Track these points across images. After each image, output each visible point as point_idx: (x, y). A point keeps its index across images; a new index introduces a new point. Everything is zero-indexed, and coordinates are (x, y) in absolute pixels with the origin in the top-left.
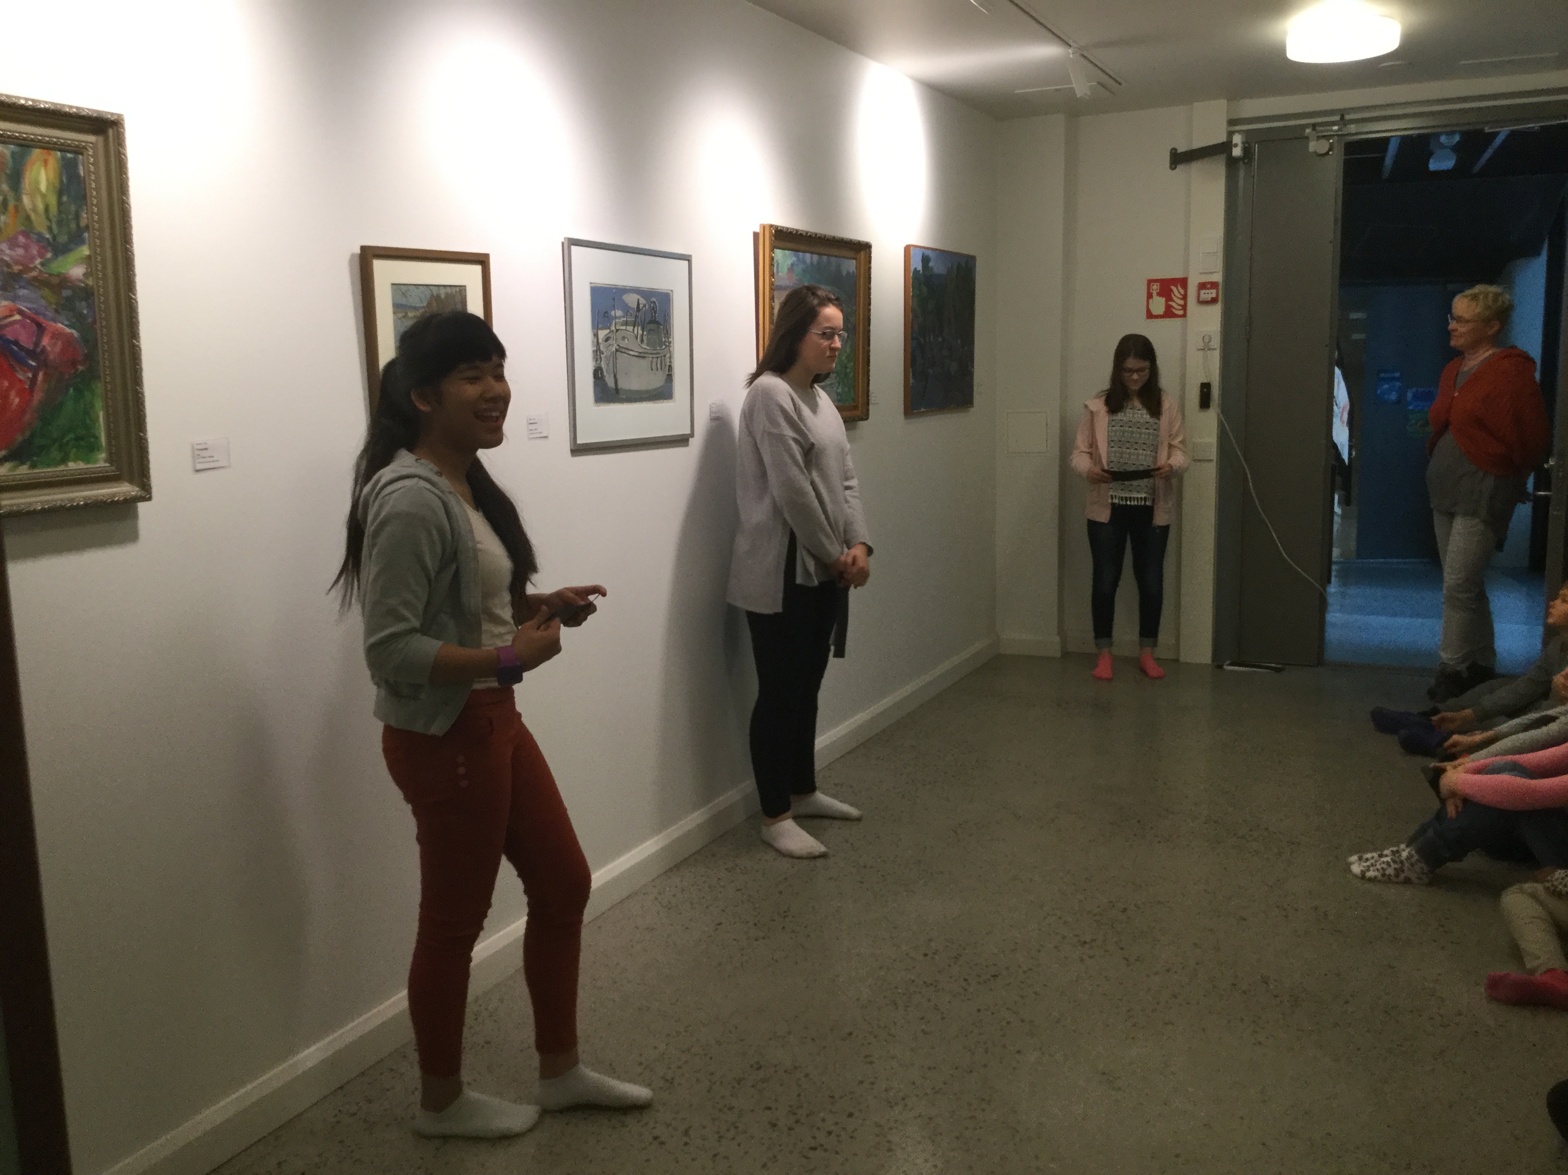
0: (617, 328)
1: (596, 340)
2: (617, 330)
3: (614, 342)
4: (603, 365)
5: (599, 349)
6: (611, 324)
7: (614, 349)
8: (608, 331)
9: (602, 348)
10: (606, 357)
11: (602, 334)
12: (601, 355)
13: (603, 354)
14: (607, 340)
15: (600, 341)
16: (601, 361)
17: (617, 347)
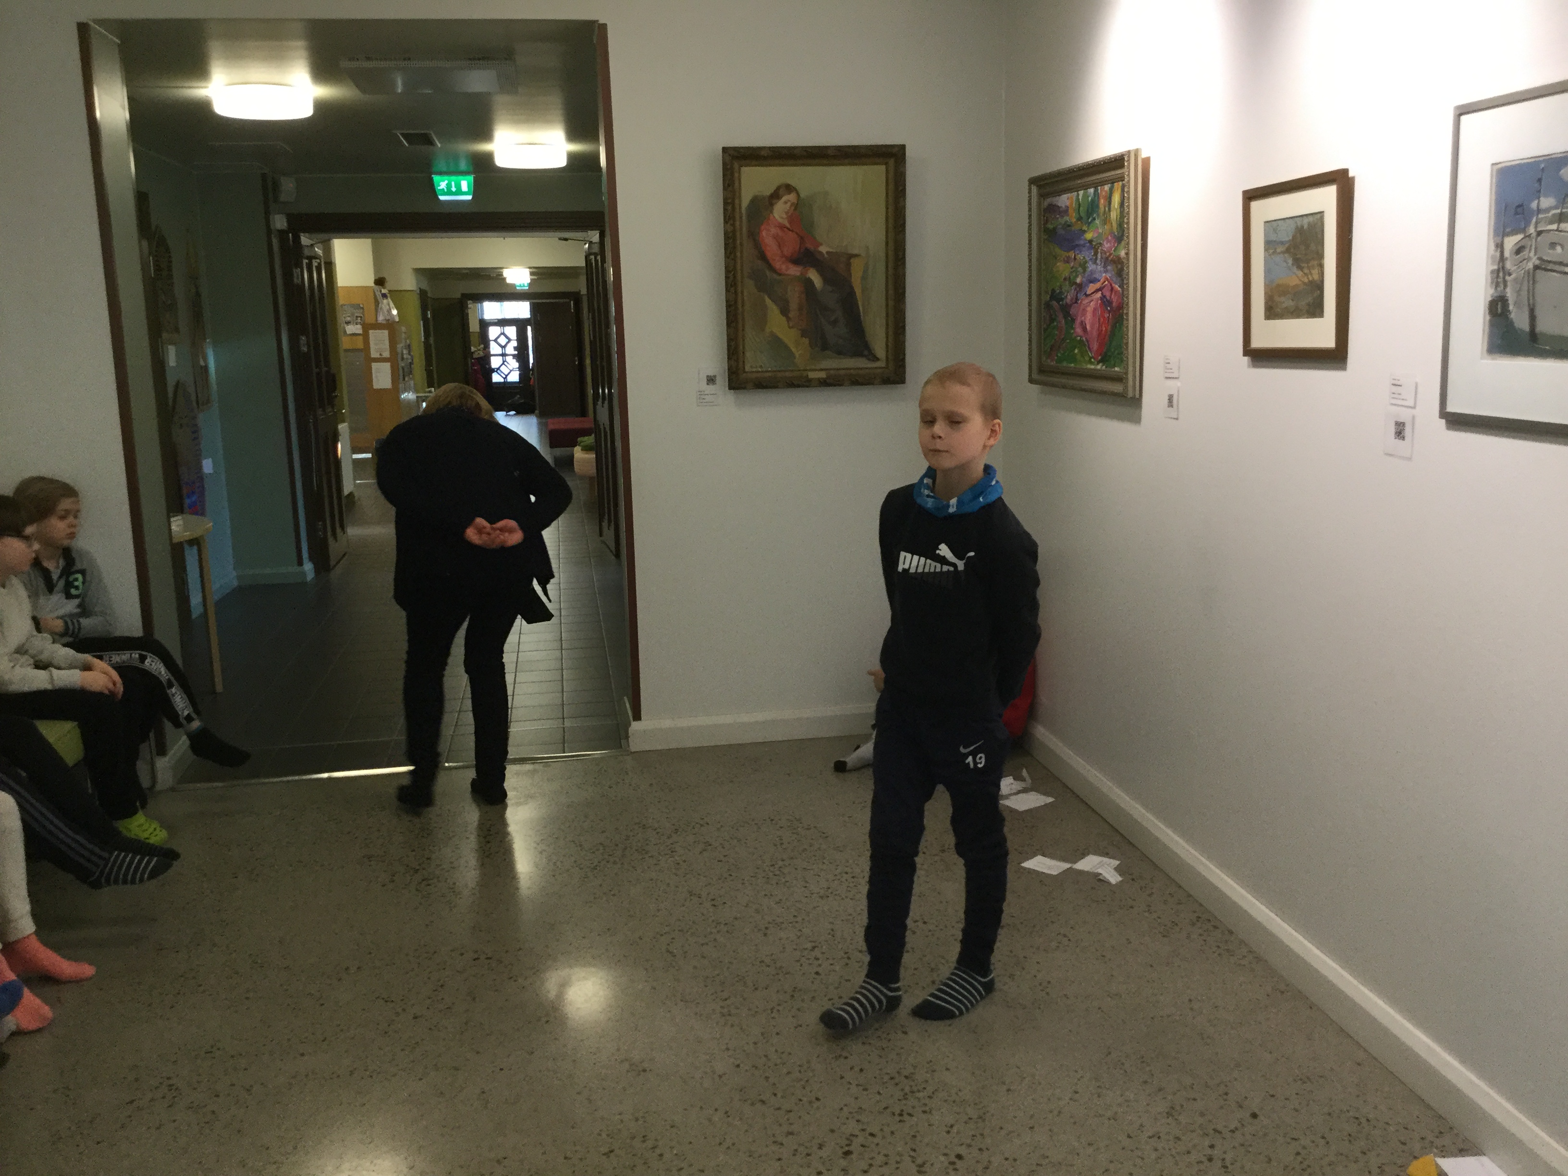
0: (1539, 229)
1: (1498, 254)
2: (1539, 233)
3: (1532, 254)
4: (1510, 293)
5: (1503, 268)
6: (1527, 224)
7: (1530, 266)
8: (1520, 237)
9: (1508, 265)
10: (1515, 280)
11: (1510, 242)
12: (1507, 278)
13: (1510, 275)
14: (1519, 250)
15: (1507, 254)
16: (1505, 286)
17: (1537, 262)
